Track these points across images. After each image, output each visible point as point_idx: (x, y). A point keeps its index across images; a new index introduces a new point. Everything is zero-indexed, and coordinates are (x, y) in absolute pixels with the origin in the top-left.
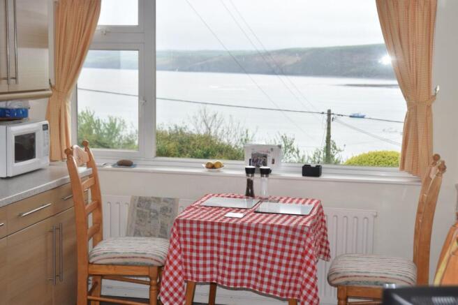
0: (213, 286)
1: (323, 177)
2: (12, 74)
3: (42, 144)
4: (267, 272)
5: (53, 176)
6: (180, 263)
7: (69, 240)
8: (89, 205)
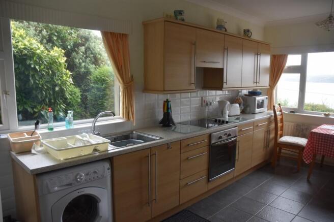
0: (323, 157)
3: (266, 103)
6: (311, 147)
7: (272, 136)
8: (279, 125)
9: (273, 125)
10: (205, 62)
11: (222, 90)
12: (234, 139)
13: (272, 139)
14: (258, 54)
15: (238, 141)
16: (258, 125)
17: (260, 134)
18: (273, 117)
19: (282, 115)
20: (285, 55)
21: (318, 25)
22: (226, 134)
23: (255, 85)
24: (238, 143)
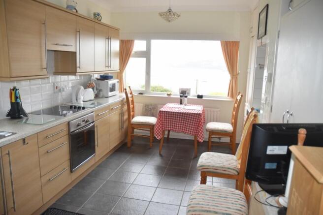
0: (169, 131)
1: (203, 98)
2: (109, 65)
3: (117, 86)
4: (188, 127)
5: (120, 97)
6: (161, 124)
7: (126, 117)
8: (131, 106)
9: (126, 107)
10: (56, 44)
11: (75, 75)
12: (92, 125)
13: (126, 120)
14: (108, 39)
15: (96, 126)
16: (112, 108)
17: (115, 117)
18: (125, 100)
19: (132, 97)
20: (132, 40)
21: (161, 15)
22: (84, 121)
23: (107, 69)
24: (96, 128)
